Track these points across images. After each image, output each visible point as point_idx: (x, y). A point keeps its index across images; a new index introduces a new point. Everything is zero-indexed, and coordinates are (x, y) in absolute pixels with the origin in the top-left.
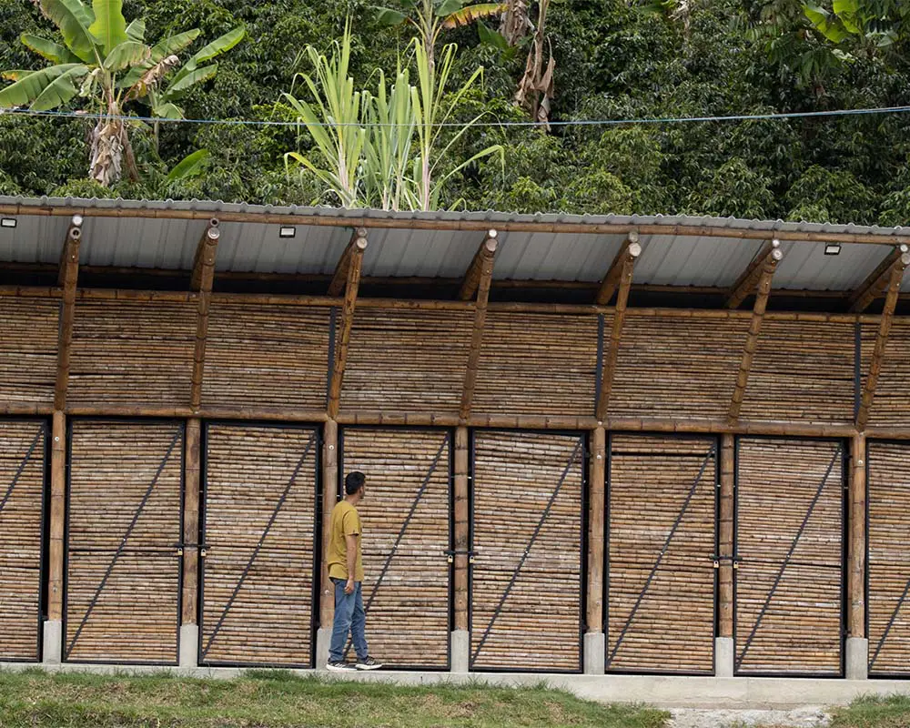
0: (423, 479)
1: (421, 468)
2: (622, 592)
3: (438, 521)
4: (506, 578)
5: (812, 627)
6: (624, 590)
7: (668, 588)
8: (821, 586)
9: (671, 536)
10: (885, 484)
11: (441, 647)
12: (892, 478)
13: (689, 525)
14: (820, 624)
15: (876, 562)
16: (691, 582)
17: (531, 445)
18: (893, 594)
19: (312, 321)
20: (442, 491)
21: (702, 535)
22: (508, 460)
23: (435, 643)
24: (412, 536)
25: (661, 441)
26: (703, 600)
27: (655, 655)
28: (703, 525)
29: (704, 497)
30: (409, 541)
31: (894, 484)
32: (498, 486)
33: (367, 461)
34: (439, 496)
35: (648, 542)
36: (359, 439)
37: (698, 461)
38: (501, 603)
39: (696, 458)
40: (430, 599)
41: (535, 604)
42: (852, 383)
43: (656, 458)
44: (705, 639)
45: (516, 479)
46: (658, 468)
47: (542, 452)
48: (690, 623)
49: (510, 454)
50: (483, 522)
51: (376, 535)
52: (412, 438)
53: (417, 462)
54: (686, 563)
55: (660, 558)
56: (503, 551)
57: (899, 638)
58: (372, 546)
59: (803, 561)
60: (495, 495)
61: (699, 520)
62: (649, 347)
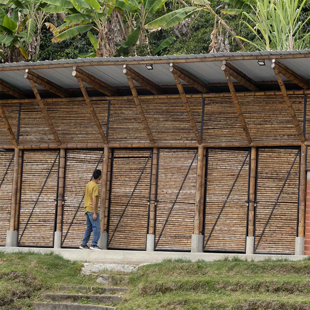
0: (49, 170)
1: (49, 166)
2: (115, 215)
3: (53, 187)
4: (75, 210)
5: (183, 230)
6: (116, 214)
7: (131, 213)
8: (188, 212)
9: (134, 191)
10: (215, 167)
11: (51, 238)
12: (217, 164)
13: (141, 187)
14: (187, 228)
15: (209, 201)
16: (140, 211)
17: (86, 155)
18: (215, 215)
19: (13, 109)
20: (55, 175)
21: (145, 191)
22: (78, 162)
23: (49, 236)
24: (44, 193)
25: (132, 152)
26: (144, 218)
27: (125, 242)
28: (146, 187)
29: (146, 175)
30: (43, 196)
31: (217, 167)
32: (74, 173)
33: (31, 164)
34: (54, 177)
35: (125, 194)
36: (29, 155)
37: (145, 160)
38: (73, 220)
39: (144, 159)
40: (49, 219)
41: (84, 221)
42: (200, 124)
43: (130, 159)
44: (144, 235)
45: (80, 169)
46: (130, 163)
47: (89, 158)
48: (139, 228)
49: (79, 159)
50: (68, 188)
51: (32, 193)
52: (46, 154)
53: (48, 164)
54: (139, 203)
55: (129, 201)
56: (74, 199)
57: (216, 235)
58: (31, 198)
59: (181, 201)
60: (73, 176)
61: (144, 184)
62: (126, 112)
